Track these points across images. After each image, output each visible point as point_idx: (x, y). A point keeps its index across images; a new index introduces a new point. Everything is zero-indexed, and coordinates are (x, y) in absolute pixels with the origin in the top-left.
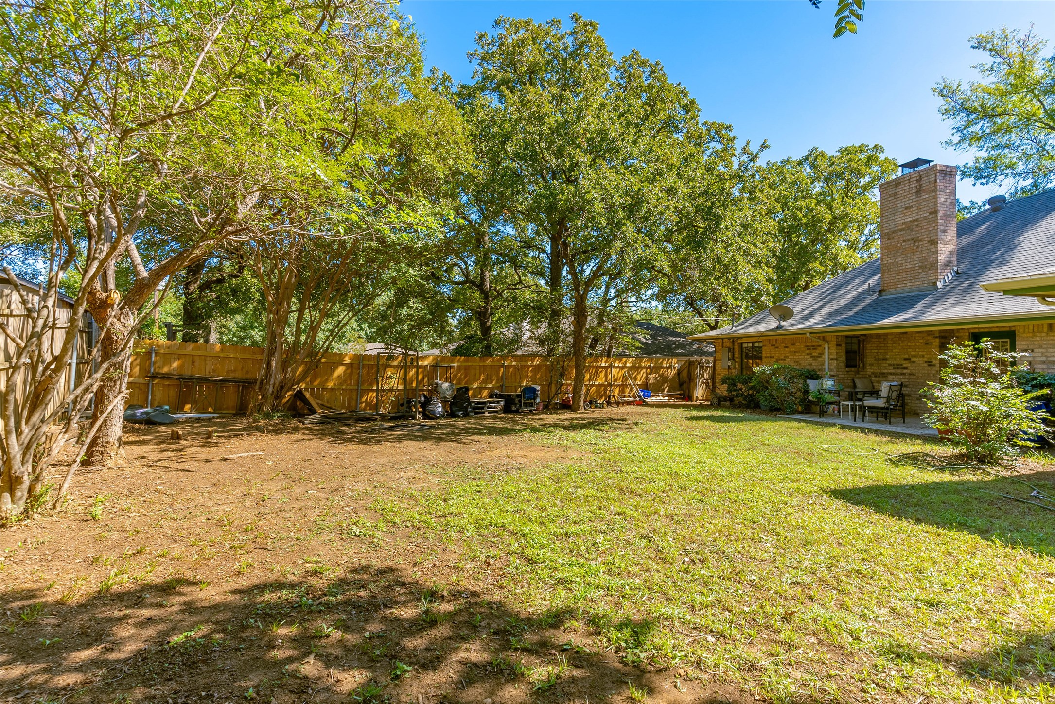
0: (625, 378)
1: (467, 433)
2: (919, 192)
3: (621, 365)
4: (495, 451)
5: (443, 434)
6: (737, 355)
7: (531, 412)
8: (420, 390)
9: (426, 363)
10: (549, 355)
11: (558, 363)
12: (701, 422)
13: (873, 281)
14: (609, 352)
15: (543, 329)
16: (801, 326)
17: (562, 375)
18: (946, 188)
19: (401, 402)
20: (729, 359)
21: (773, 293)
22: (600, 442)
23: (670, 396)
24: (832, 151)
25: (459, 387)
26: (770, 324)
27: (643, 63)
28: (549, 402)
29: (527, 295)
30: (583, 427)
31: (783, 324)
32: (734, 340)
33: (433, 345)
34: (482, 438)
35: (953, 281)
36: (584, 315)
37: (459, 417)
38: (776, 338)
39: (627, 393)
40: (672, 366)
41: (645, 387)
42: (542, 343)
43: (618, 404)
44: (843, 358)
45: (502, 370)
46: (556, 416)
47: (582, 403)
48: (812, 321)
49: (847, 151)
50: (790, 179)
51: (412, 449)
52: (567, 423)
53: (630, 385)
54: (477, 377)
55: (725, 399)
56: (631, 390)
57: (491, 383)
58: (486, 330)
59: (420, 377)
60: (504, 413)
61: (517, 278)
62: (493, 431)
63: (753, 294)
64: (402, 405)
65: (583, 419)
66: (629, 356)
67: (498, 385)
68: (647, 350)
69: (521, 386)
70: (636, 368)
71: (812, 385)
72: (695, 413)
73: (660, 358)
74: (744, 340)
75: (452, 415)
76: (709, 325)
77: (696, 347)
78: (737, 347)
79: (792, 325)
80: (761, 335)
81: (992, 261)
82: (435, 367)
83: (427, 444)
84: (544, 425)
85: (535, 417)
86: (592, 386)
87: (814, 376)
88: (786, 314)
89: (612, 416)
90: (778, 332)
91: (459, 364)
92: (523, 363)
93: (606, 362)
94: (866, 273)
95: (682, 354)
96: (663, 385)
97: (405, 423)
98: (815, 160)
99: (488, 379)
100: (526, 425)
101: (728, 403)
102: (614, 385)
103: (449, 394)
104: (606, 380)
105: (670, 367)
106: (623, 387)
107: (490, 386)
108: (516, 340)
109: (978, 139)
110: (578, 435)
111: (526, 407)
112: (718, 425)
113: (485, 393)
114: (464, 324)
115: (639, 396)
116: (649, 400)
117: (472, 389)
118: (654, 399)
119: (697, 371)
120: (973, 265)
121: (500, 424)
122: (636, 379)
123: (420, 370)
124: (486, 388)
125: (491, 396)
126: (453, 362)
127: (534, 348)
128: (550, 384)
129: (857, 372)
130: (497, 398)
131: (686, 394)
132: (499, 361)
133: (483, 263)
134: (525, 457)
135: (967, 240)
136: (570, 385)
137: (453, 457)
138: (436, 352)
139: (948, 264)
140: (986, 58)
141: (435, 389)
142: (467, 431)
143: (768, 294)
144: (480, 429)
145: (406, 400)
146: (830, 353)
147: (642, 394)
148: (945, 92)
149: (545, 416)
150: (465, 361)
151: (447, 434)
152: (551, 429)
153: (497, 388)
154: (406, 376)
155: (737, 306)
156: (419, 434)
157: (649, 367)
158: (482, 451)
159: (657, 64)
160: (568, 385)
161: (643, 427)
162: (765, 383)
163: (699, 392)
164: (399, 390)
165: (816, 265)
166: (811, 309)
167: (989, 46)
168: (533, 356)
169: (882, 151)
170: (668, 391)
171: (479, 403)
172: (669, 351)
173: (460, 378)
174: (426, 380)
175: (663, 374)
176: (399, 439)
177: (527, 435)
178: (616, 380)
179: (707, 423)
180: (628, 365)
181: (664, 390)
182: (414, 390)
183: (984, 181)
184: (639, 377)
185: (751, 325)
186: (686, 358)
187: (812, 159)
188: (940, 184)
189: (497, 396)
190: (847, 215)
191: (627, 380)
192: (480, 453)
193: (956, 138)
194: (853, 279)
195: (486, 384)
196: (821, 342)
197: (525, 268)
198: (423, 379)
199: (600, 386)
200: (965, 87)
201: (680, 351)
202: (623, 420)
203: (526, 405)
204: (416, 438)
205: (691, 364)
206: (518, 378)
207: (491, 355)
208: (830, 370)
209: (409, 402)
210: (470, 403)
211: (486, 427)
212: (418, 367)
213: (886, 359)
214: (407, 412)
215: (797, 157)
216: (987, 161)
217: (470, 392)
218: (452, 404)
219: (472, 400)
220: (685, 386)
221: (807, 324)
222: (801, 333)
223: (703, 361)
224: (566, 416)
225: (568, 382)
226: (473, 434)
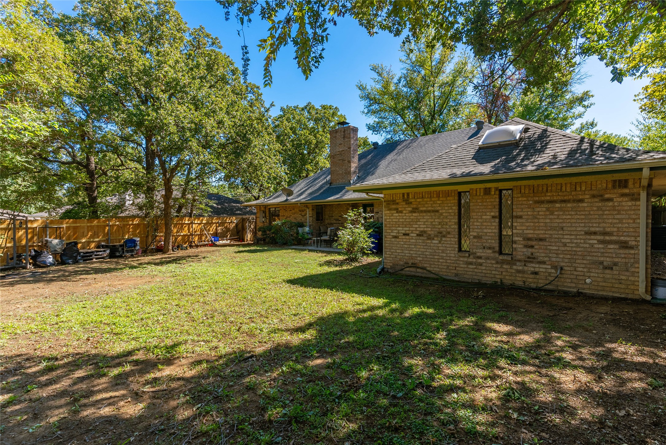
0: (202, 230)
1: (76, 274)
2: (344, 137)
3: (199, 222)
4: (99, 283)
5: (55, 277)
6: (267, 215)
7: (132, 256)
8: (30, 246)
9: (35, 225)
10: (146, 217)
11: (153, 222)
12: (242, 254)
13: (328, 178)
14: (191, 214)
15: (142, 199)
16: (296, 200)
17: (156, 230)
18: (354, 137)
19: (11, 257)
20: (263, 217)
21: (287, 180)
22: (177, 271)
23: (231, 240)
24: (318, 106)
25: (68, 242)
26: (283, 198)
27: (208, 36)
28: (146, 248)
29: (127, 175)
30: (169, 262)
31: (288, 198)
32: (266, 206)
33: (42, 209)
34: (90, 276)
35: (356, 180)
36: (170, 191)
37: (69, 264)
38: (285, 206)
39: (203, 239)
40: (232, 221)
41: (216, 235)
42: (140, 208)
43: (197, 246)
44: (315, 216)
45: (107, 228)
46: (150, 257)
47: (170, 248)
48: (302, 197)
49: (324, 107)
50: (297, 118)
51: (26, 290)
52: (158, 261)
53: (205, 234)
54: (85, 234)
55: (261, 240)
56: (206, 237)
57: (98, 237)
58: (93, 200)
59: (29, 236)
60: (109, 258)
61: (119, 161)
62: (97, 271)
63: (278, 181)
64: (12, 259)
65: (170, 258)
66: (204, 216)
67: (104, 239)
68: (216, 212)
69: (123, 239)
70: (209, 224)
71: (300, 230)
72: (241, 249)
73: (225, 217)
74: (271, 207)
75: (63, 263)
76: (255, 197)
77: (248, 209)
78: (267, 211)
79: (293, 199)
80: (278, 204)
81: (370, 172)
82: (44, 228)
83: (41, 285)
84: (141, 264)
85: (134, 259)
86: (179, 236)
87: (302, 225)
88: (290, 193)
89: (190, 255)
90: (286, 203)
91: (68, 225)
92: (125, 223)
93: (188, 220)
94: (327, 173)
95: (239, 214)
96: (227, 233)
97: (17, 272)
98: (310, 109)
99: (95, 235)
100: (126, 265)
101: (262, 242)
102: (194, 235)
103: (59, 249)
104: (189, 232)
105: (231, 222)
106: (200, 236)
107: (97, 240)
108: (120, 206)
109: (375, 113)
110: (164, 268)
111: (128, 253)
112: (251, 254)
113: (93, 245)
114: (72, 193)
115: (211, 241)
116: (217, 243)
117: (80, 243)
118: (221, 242)
119: (247, 224)
120: (364, 174)
121: (104, 266)
122: (209, 230)
123: (29, 231)
124: (93, 242)
125: (98, 247)
126: (62, 223)
127: (135, 211)
128: (147, 237)
129: (321, 223)
130: (103, 248)
131: (241, 238)
132: (104, 222)
133: (89, 150)
134: (122, 284)
135: (363, 161)
136: (162, 236)
137: (64, 291)
138: (45, 214)
139: (355, 172)
140: (376, 76)
141: (46, 245)
142: (76, 273)
143: (285, 181)
144: (87, 271)
145: (15, 255)
146: (309, 214)
147: (213, 239)
148: (361, 88)
149: (143, 258)
150: (73, 223)
151: (59, 277)
152: (145, 266)
153: (104, 241)
154: (15, 236)
155: (269, 187)
156: (31, 279)
157: (218, 223)
158: (90, 284)
159: (216, 38)
160: (161, 236)
161: (207, 259)
162: (278, 230)
163: (249, 236)
164: (7, 248)
165: (309, 167)
166: (302, 191)
167: (377, 71)
168: (133, 217)
169: (339, 111)
170: (230, 237)
171: (87, 253)
172: (232, 212)
173: (69, 235)
174: (35, 238)
175: (227, 226)
176: (12, 284)
177: (126, 271)
178: (195, 232)
179: (245, 254)
180: (204, 222)
181: (227, 236)
182: (25, 246)
183: (376, 133)
184: (211, 229)
185: (274, 198)
186: (241, 217)
187: (308, 108)
188: (352, 135)
189: (103, 246)
190: (323, 141)
191: (203, 231)
192: (87, 286)
193: (366, 111)
194: (321, 176)
195: (94, 238)
196: (306, 208)
197: (125, 157)
198: (32, 238)
199: (184, 236)
200: (368, 87)
201: (238, 212)
202: (196, 256)
203: (127, 251)
204: (29, 282)
205: (243, 220)
206: (121, 233)
207: (98, 217)
208: (309, 222)
209: (19, 256)
210: (79, 253)
211: (93, 269)
212: (27, 229)
213: (332, 216)
214: (17, 264)
215: (301, 106)
216: (378, 123)
217: (79, 246)
218: (62, 256)
219: (81, 251)
220: (240, 233)
221: (299, 199)
222: (296, 204)
223: (250, 218)
224: (158, 257)
225: (161, 234)
226: (81, 274)
